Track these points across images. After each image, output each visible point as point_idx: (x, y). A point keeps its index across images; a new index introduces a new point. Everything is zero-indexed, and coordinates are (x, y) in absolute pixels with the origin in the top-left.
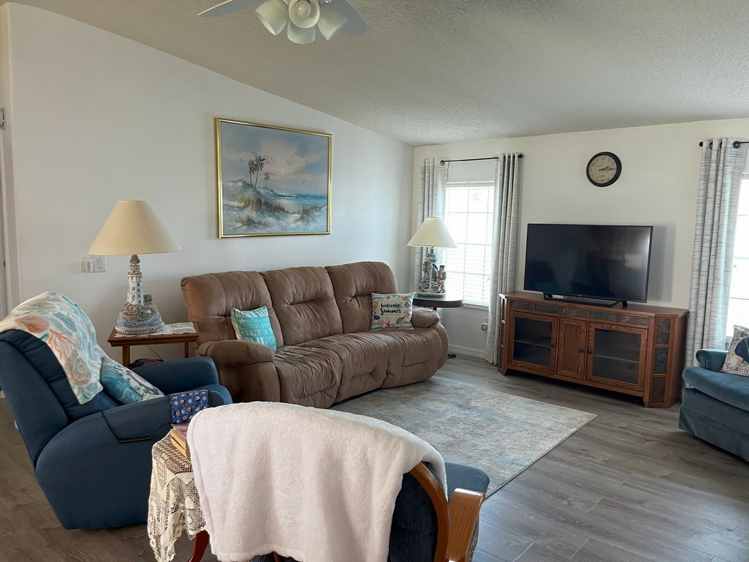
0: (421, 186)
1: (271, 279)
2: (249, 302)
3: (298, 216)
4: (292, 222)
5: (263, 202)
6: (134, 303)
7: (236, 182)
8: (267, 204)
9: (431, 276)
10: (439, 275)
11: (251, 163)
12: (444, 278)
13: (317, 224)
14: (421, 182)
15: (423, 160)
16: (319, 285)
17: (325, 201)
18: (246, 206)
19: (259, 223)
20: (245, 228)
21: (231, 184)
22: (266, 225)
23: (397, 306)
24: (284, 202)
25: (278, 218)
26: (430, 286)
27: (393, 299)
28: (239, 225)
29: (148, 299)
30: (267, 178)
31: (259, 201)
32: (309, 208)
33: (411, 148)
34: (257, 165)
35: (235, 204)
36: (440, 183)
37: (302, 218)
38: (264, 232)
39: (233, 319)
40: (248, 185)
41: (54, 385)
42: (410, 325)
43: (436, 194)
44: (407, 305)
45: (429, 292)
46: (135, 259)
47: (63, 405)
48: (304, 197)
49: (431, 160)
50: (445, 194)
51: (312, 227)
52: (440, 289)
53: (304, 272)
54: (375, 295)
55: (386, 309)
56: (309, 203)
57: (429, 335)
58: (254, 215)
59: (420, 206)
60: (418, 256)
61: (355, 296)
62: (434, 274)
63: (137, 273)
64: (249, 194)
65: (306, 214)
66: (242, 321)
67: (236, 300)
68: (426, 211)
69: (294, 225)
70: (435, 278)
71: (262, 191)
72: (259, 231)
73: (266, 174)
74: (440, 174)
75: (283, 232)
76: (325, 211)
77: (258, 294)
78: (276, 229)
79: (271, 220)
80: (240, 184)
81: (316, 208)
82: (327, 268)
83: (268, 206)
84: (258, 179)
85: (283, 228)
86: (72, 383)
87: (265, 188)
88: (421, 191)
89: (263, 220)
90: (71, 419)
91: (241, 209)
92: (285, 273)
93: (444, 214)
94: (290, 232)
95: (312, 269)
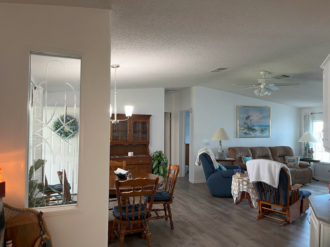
0: (304, 122)
1: (252, 149)
2: (246, 155)
3: (260, 132)
4: (258, 133)
5: (249, 127)
6: (220, 152)
7: (242, 122)
8: (251, 128)
9: (307, 152)
10: (311, 152)
11: (246, 117)
12: (313, 153)
13: (266, 134)
14: (304, 120)
15: (304, 113)
16: (267, 152)
17: (268, 127)
18: (245, 129)
19: (248, 134)
20: (244, 135)
21: (241, 123)
22: (250, 134)
23: (294, 160)
24: (255, 128)
25: (254, 132)
26: (307, 155)
27: (292, 158)
28: (243, 134)
29: (223, 151)
30: (251, 121)
31: (248, 127)
32: (263, 129)
33: (300, 109)
34: (248, 118)
35: (242, 128)
36: (311, 121)
37: (261, 132)
38: (250, 136)
39: (242, 159)
40: (245, 123)
41: (211, 165)
42: (298, 166)
43: (309, 124)
44: (297, 160)
45: (307, 157)
46: (220, 142)
47: (212, 169)
48: (261, 126)
49: (307, 113)
50: (313, 124)
51: (264, 135)
52: (311, 156)
53: (262, 148)
54: (286, 157)
55: (290, 161)
56: (263, 128)
57: (305, 169)
58: (247, 131)
59: (304, 128)
60: (303, 145)
61: (279, 157)
62: (309, 151)
63: (221, 145)
64: (246, 126)
65: (262, 131)
66: (245, 159)
67: (243, 154)
68: (306, 130)
69: (259, 134)
70: (309, 152)
71: (249, 125)
72: (248, 136)
73: (251, 120)
74: (311, 117)
75: (255, 136)
76: (268, 130)
77: (249, 153)
78: (253, 135)
79: (252, 133)
80: (243, 123)
81: (265, 129)
82: (269, 147)
83: (251, 129)
84: (248, 122)
85: (255, 135)
86: (214, 164)
87: (250, 124)
88: (304, 123)
89: (250, 133)
90: (214, 172)
91: (243, 130)
92: (256, 148)
93: (313, 131)
94: (257, 136)
95: (264, 147)
